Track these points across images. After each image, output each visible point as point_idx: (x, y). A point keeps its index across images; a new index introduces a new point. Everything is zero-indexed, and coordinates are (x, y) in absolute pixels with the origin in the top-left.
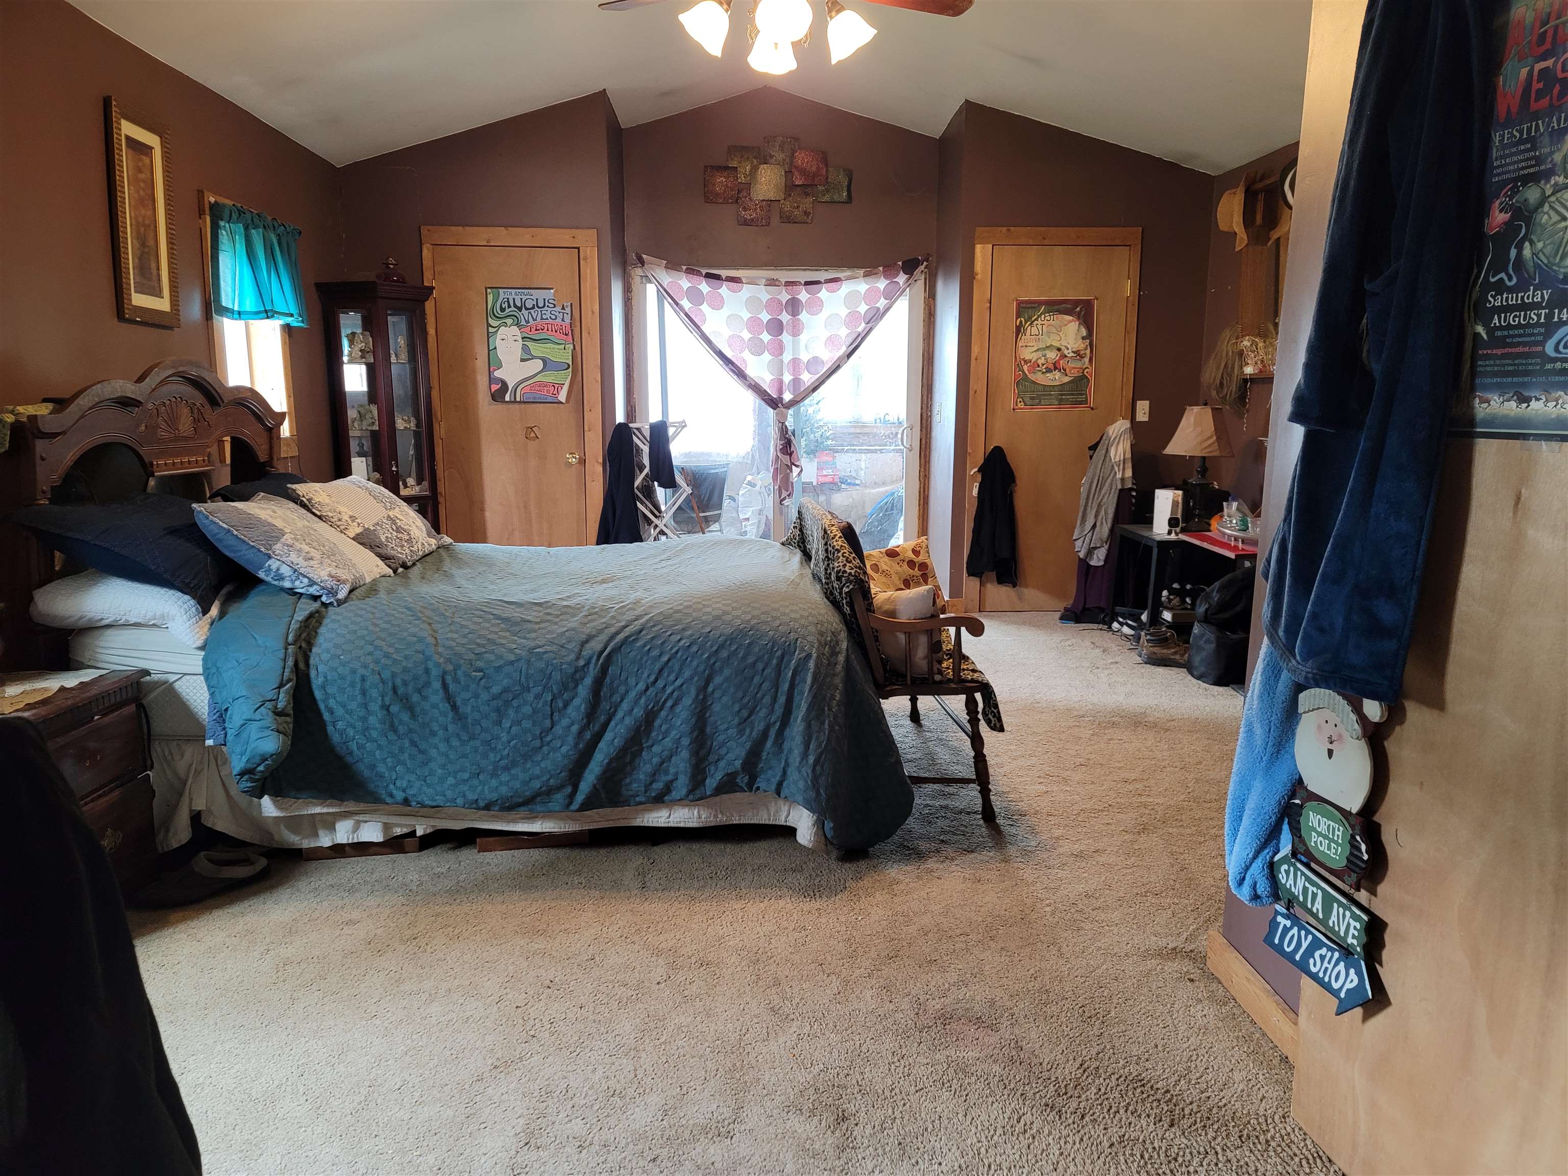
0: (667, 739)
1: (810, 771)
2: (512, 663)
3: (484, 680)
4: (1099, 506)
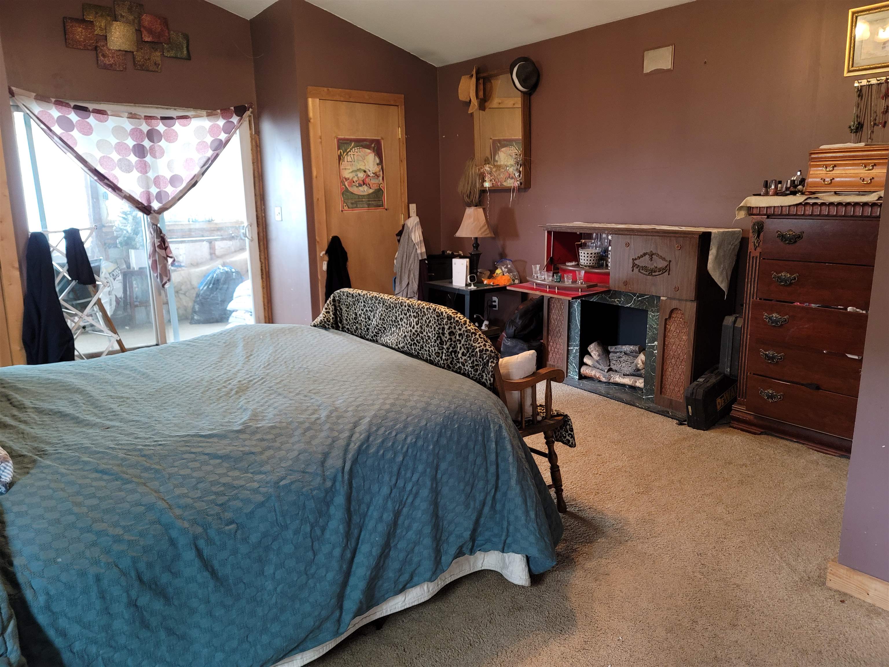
0: (410, 533)
1: (535, 525)
2: (262, 504)
3: (239, 532)
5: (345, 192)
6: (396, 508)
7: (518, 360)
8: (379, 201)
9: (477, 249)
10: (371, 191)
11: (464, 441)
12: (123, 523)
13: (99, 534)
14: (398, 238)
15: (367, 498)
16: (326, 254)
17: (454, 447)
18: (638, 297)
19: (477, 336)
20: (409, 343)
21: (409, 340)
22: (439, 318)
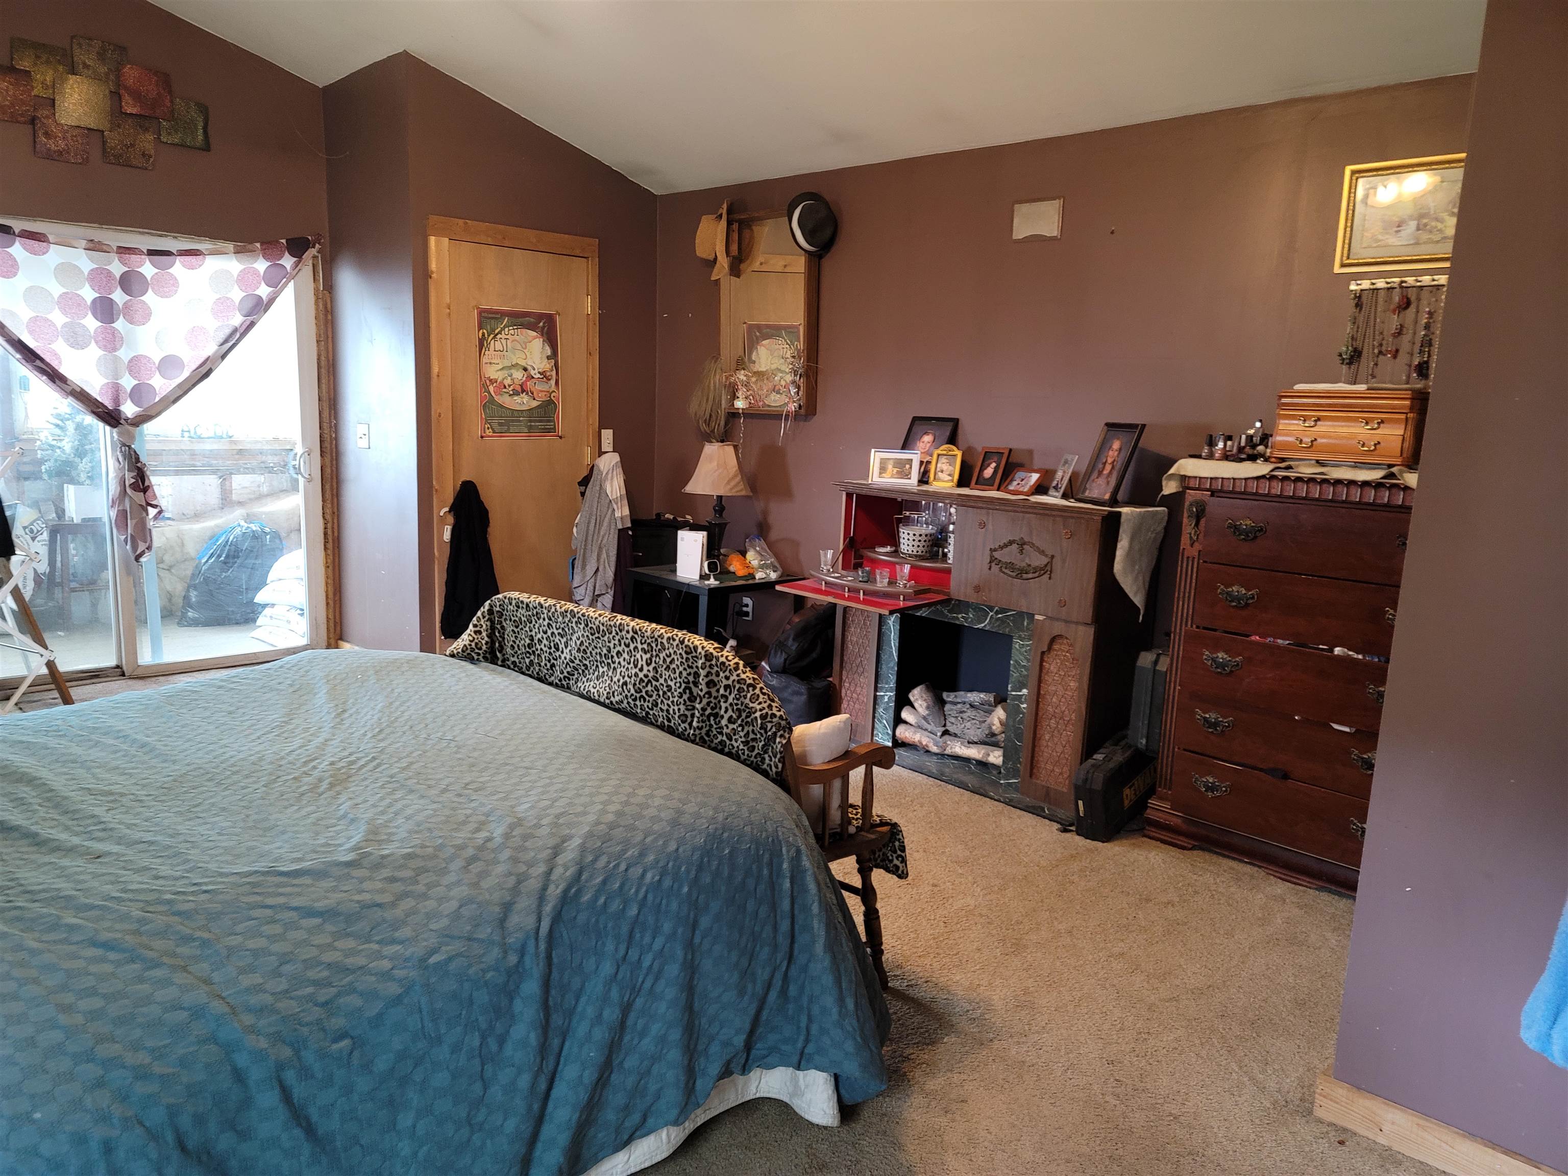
0: (646, 1041)
1: (855, 1022)
2: (397, 1000)
3: (356, 1054)
4: (600, 548)
5: (489, 404)
6: (626, 999)
7: (822, 731)
8: (549, 421)
9: (721, 515)
10: (535, 404)
11: (739, 878)
12: (150, 1043)
13: (109, 1063)
14: (583, 488)
15: (576, 983)
16: (450, 511)
17: (723, 888)
18: (997, 613)
19: (757, 691)
20: (632, 695)
21: (632, 691)
22: (690, 656)
